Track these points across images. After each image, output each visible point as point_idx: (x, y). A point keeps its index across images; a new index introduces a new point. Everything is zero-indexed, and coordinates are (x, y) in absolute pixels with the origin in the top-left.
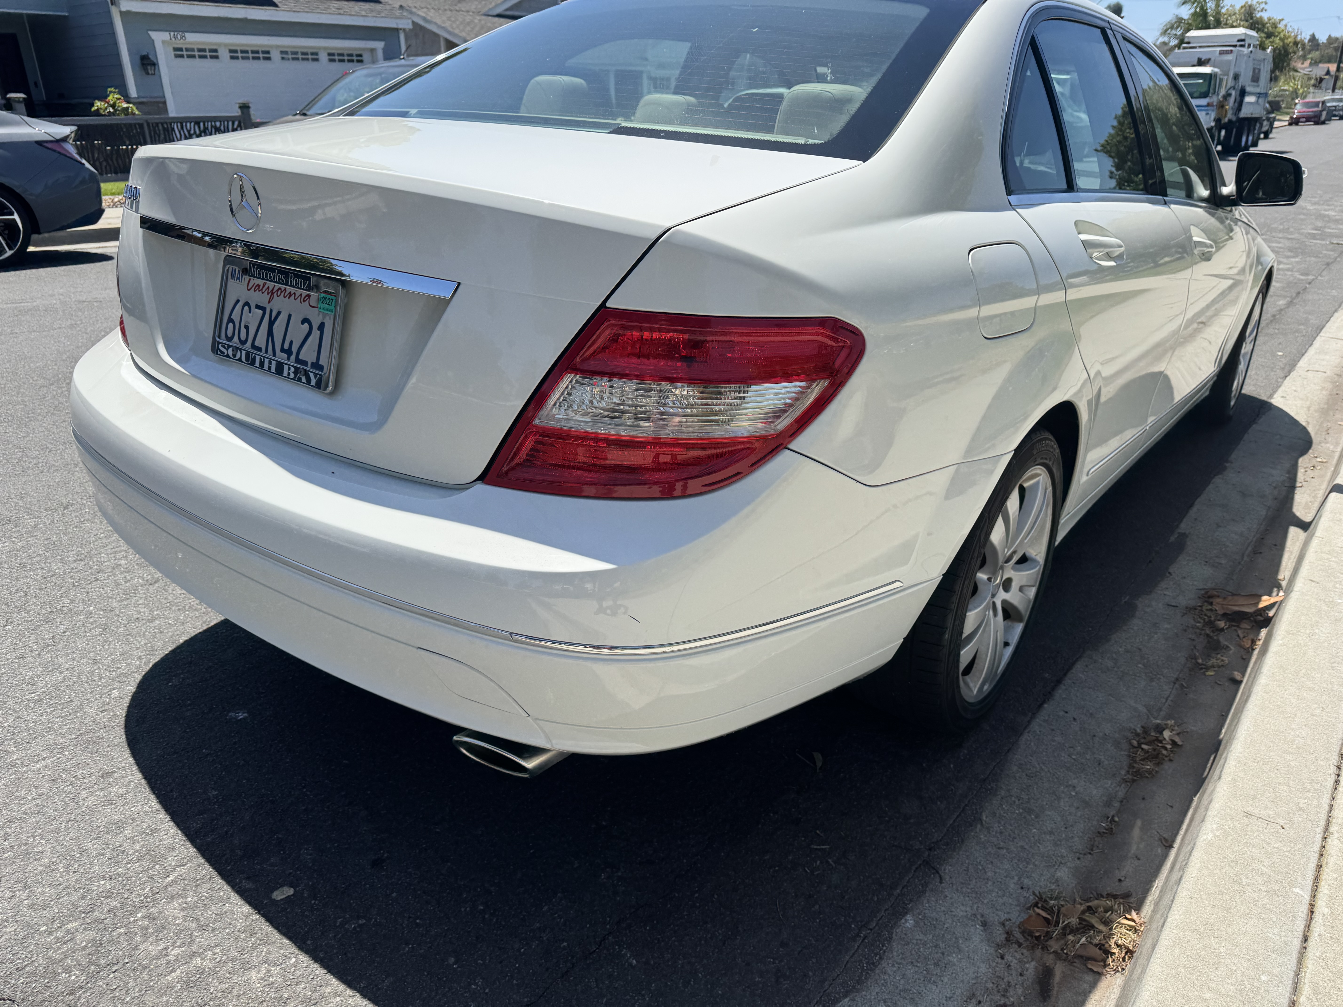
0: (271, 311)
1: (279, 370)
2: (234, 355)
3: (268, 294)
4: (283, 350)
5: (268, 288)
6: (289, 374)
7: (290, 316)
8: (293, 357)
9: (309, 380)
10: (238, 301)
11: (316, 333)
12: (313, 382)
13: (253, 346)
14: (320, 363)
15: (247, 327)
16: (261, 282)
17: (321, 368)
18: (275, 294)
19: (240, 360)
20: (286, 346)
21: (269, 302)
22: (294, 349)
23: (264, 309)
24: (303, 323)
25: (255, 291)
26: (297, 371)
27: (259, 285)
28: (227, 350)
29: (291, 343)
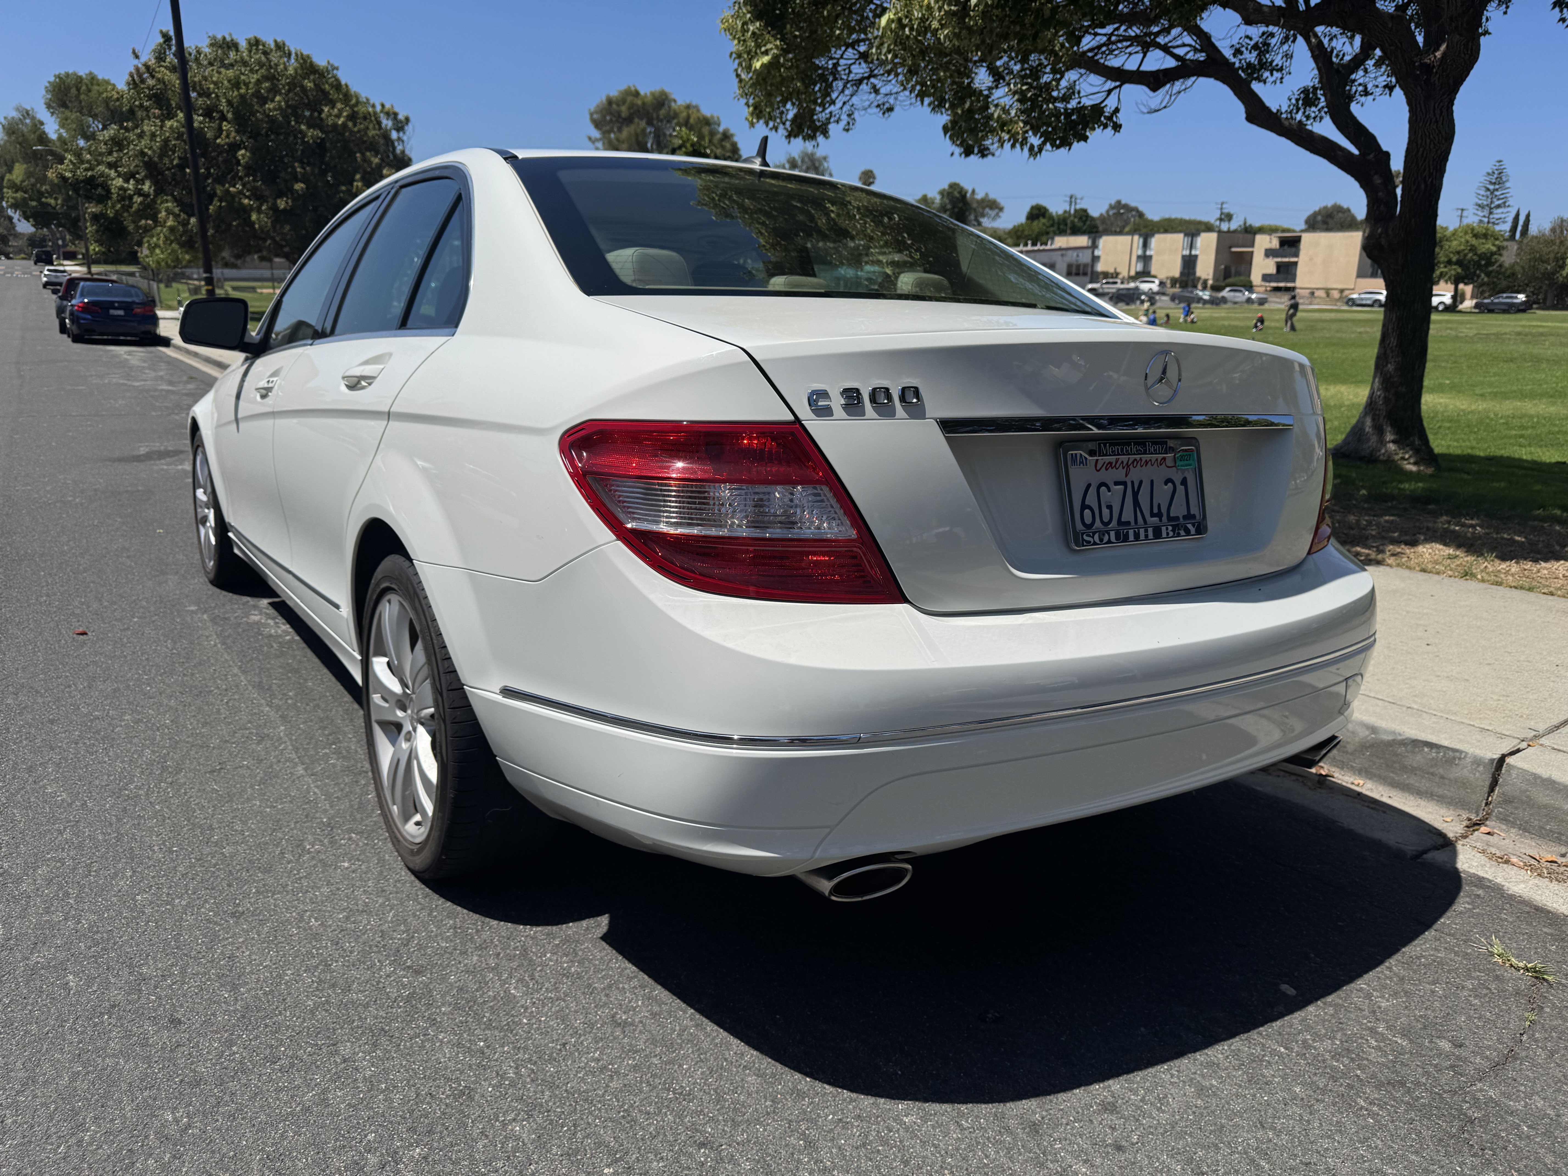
0: (1133, 482)
1: (1157, 534)
2: (1101, 540)
3: (1123, 468)
4: (1153, 515)
5: (1122, 462)
6: (1168, 534)
7: (1152, 482)
8: (1164, 518)
9: (1188, 532)
10: (1089, 486)
11: (1181, 489)
12: (1193, 531)
13: (1120, 522)
14: (1192, 513)
15: (1110, 507)
16: (1112, 459)
17: (1194, 516)
18: (1131, 467)
19: (1109, 542)
20: (1155, 511)
21: (1126, 476)
22: (1164, 510)
23: (1124, 484)
24: (1166, 484)
25: (1107, 469)
26: (1174, 528)
27: (1110, 463)
28: (1093, 537)
29: (1159, 505)
